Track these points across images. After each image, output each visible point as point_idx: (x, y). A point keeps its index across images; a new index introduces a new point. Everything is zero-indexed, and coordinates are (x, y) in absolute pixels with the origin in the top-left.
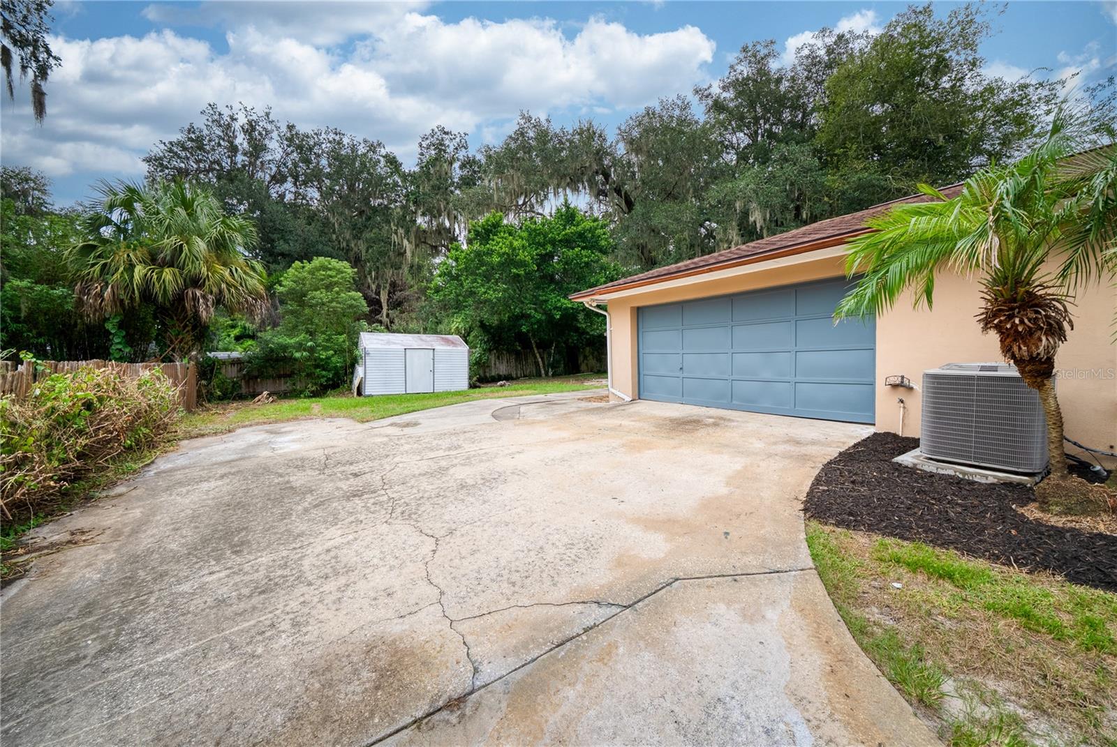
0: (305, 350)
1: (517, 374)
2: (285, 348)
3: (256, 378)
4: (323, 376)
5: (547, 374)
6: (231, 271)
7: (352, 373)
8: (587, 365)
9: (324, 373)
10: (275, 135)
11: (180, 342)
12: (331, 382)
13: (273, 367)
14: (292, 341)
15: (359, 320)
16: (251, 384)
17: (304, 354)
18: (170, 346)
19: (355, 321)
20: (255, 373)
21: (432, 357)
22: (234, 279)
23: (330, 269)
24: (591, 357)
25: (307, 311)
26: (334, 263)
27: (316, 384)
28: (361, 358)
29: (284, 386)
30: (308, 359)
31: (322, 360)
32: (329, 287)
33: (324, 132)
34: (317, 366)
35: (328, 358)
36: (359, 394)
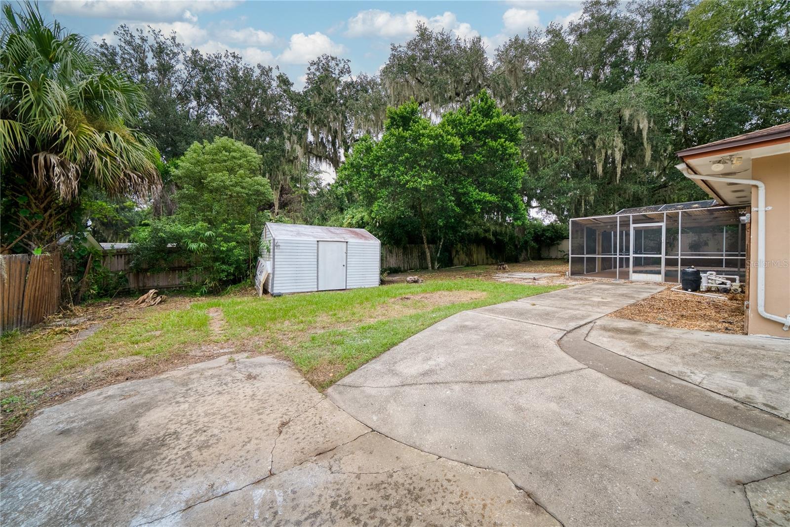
0: (202, 240)
1: (404, 267)
2: (177, 238)
3: (146, 270)
4: (223, 271)
5: (433, 267)
6: (107, 136)
7: (255, 267)
8: (458, 259)
9: (224, 267)
10: (181, 57)
11: (40, 227)
12: (232, 277)
13: (165, 260)
14: (187, 230)
15: (263, 210)
16: (141, 277)
17: (202, 245)
18: (23, 232)
19: (258, 211)
20: (145, 266)
21: (345, 251)
22: (111, 148)
23: (235, 151)
24: (461, 252)
25: (206, 196)
26: (239, 144)
27: (214, 279)
28: (269, 251)
29: (180, 279)
30: (205, 251)
31: (222, 252)
32: (231, 171)
33: (223, 55)
34: (216, 259)
35: (230, 250)
36: (265, 291)
